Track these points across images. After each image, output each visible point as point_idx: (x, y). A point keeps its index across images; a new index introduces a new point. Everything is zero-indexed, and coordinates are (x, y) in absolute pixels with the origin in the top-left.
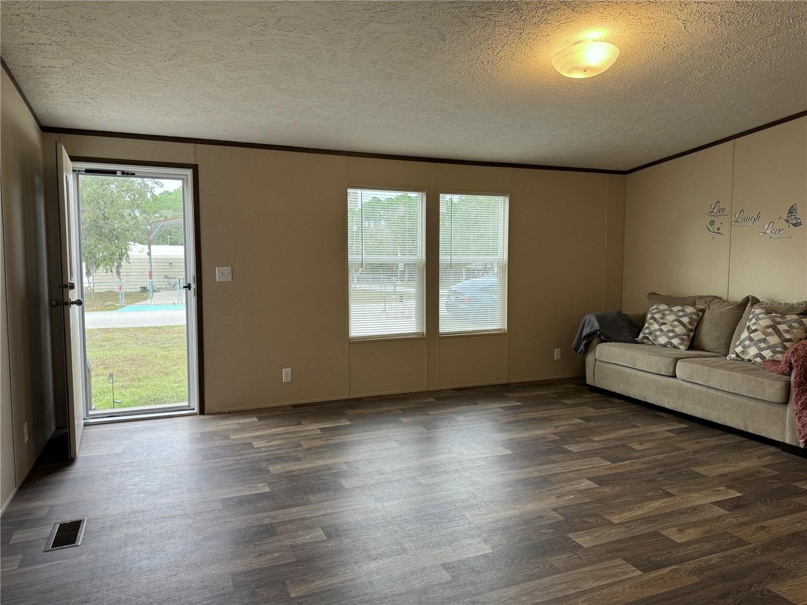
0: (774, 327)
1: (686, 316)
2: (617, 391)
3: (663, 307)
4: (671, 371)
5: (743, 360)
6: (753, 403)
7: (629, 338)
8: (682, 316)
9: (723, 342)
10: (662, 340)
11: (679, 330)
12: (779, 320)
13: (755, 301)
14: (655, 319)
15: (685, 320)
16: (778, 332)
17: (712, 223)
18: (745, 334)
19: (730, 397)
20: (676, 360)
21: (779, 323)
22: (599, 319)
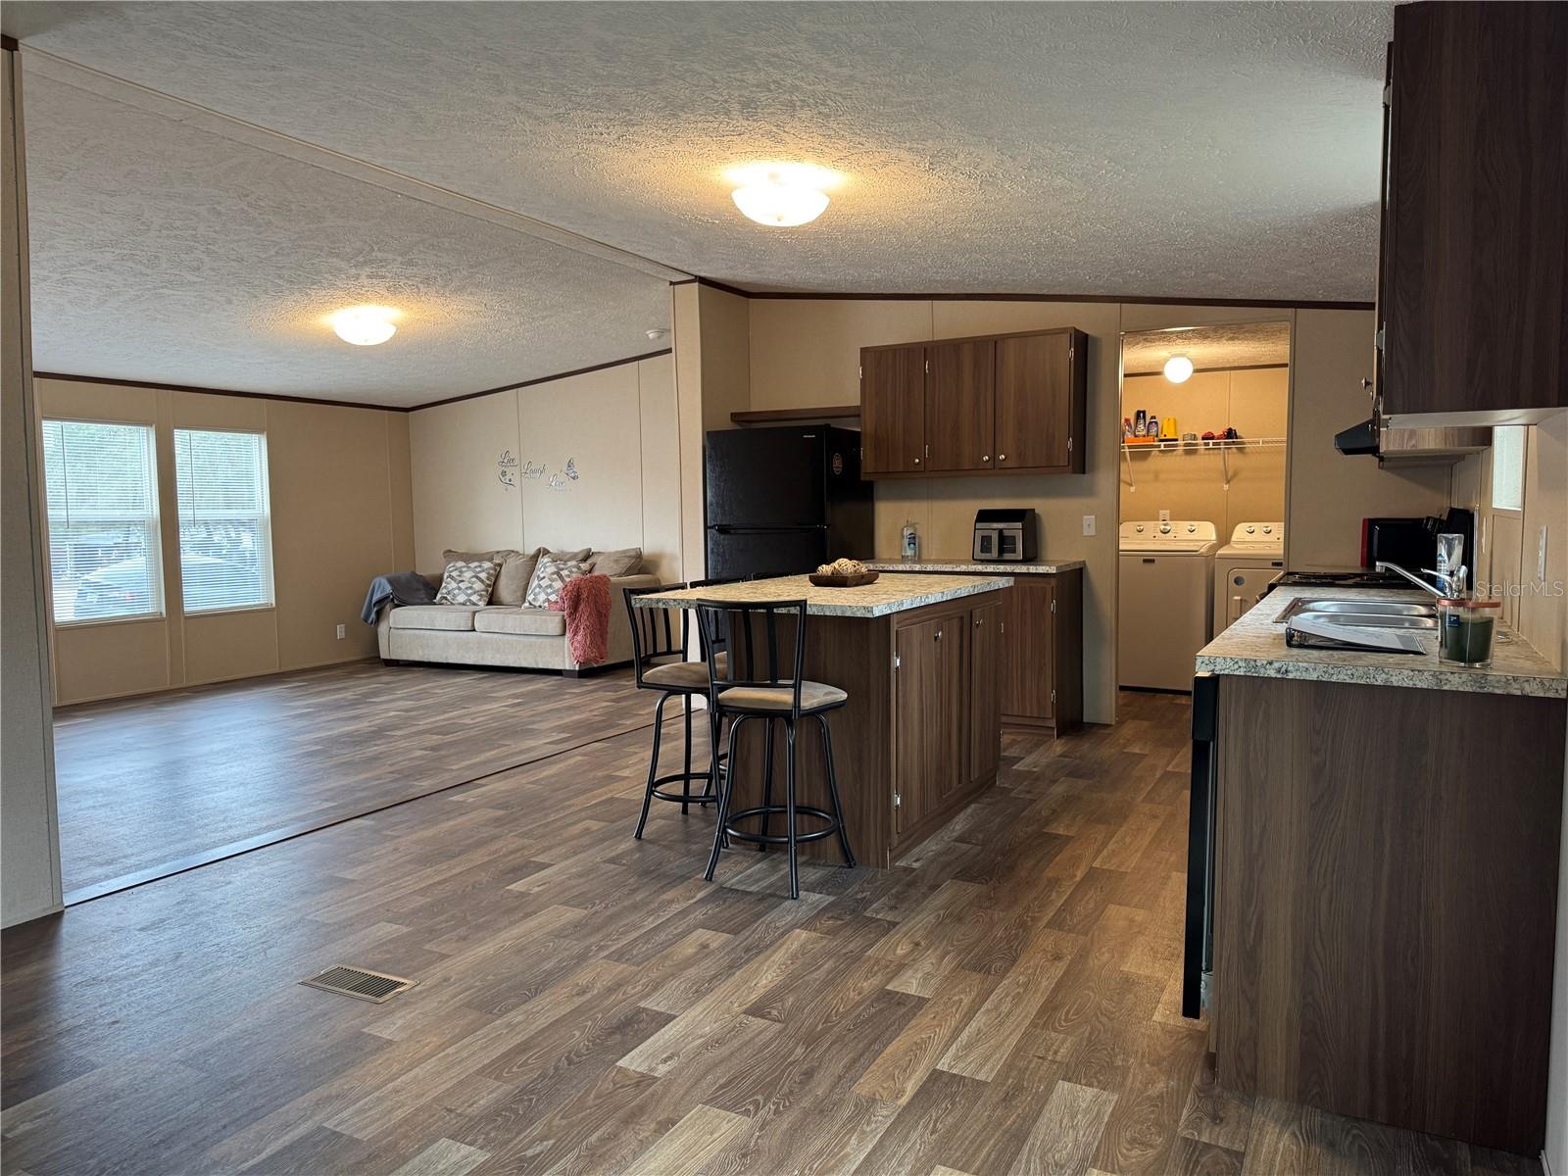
0: (558, 573)
1: (483, 571)
2: (417, 659)
3: (460, 564)
4: (470, 625)
5: (535, 607)
6: (540, 640)
7: (426, 600)
8: (480, 572)
9: (519, 594)
10: (461, 598)
11: (478, 586)
12: (562, 566)
13: (546, 552)
14: (452, 578)
15: (483, 576)
16: (561, 577)
17: (504, 473)
18: (536, 582)
19: (522, 638)
20: (474, 613)
21: (562, 569)
22: (390, 582)
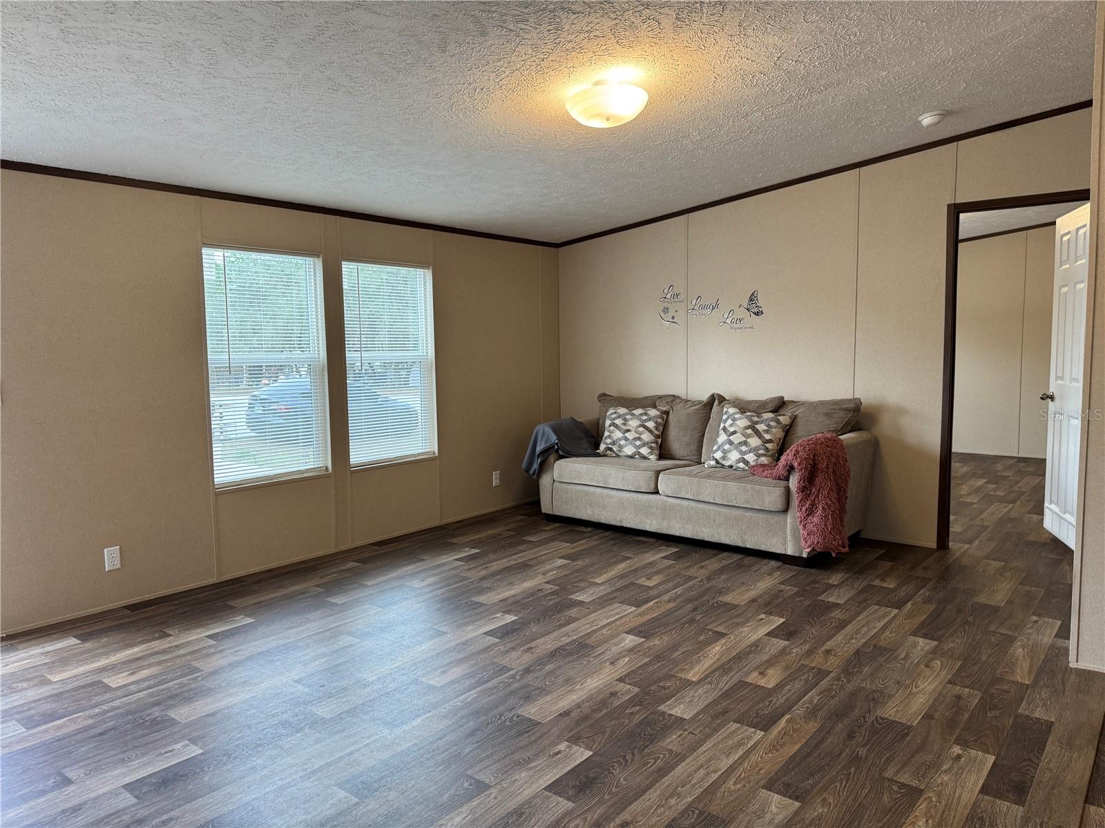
0: (752, 427)
1: (650, 420)
3: (622, 411)
4: (652, 486)
5: (723, 466)
6: (749, 514)
7: (590, 451)
8: (646, 421)
9: (693, 447)
10: (629, 450)
11: (647, 437)
12: (756, 419)
13: (722, 399)
14: (616, 426)
15: (651, 425)
16: (757, 433)
17: (666, 310)
18: (722, 438)
19: (723, 510)
20: (658, 473)
21: (757, 423)
22: (556, 430)
